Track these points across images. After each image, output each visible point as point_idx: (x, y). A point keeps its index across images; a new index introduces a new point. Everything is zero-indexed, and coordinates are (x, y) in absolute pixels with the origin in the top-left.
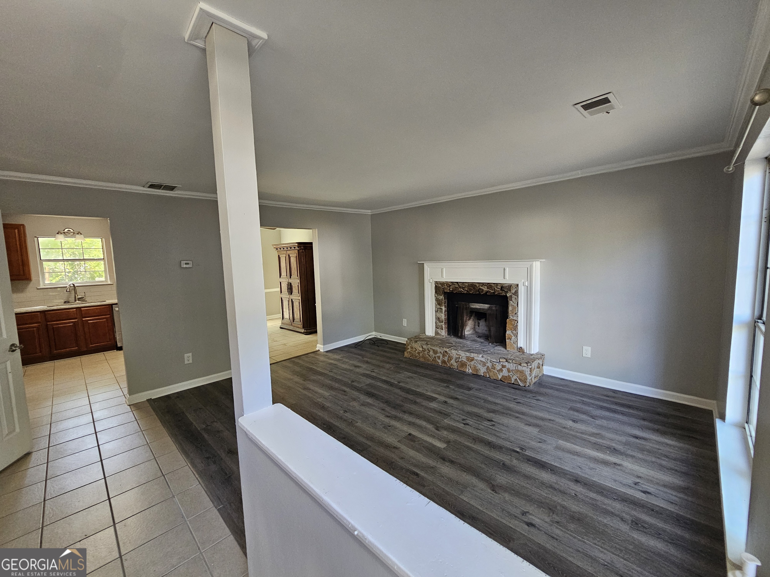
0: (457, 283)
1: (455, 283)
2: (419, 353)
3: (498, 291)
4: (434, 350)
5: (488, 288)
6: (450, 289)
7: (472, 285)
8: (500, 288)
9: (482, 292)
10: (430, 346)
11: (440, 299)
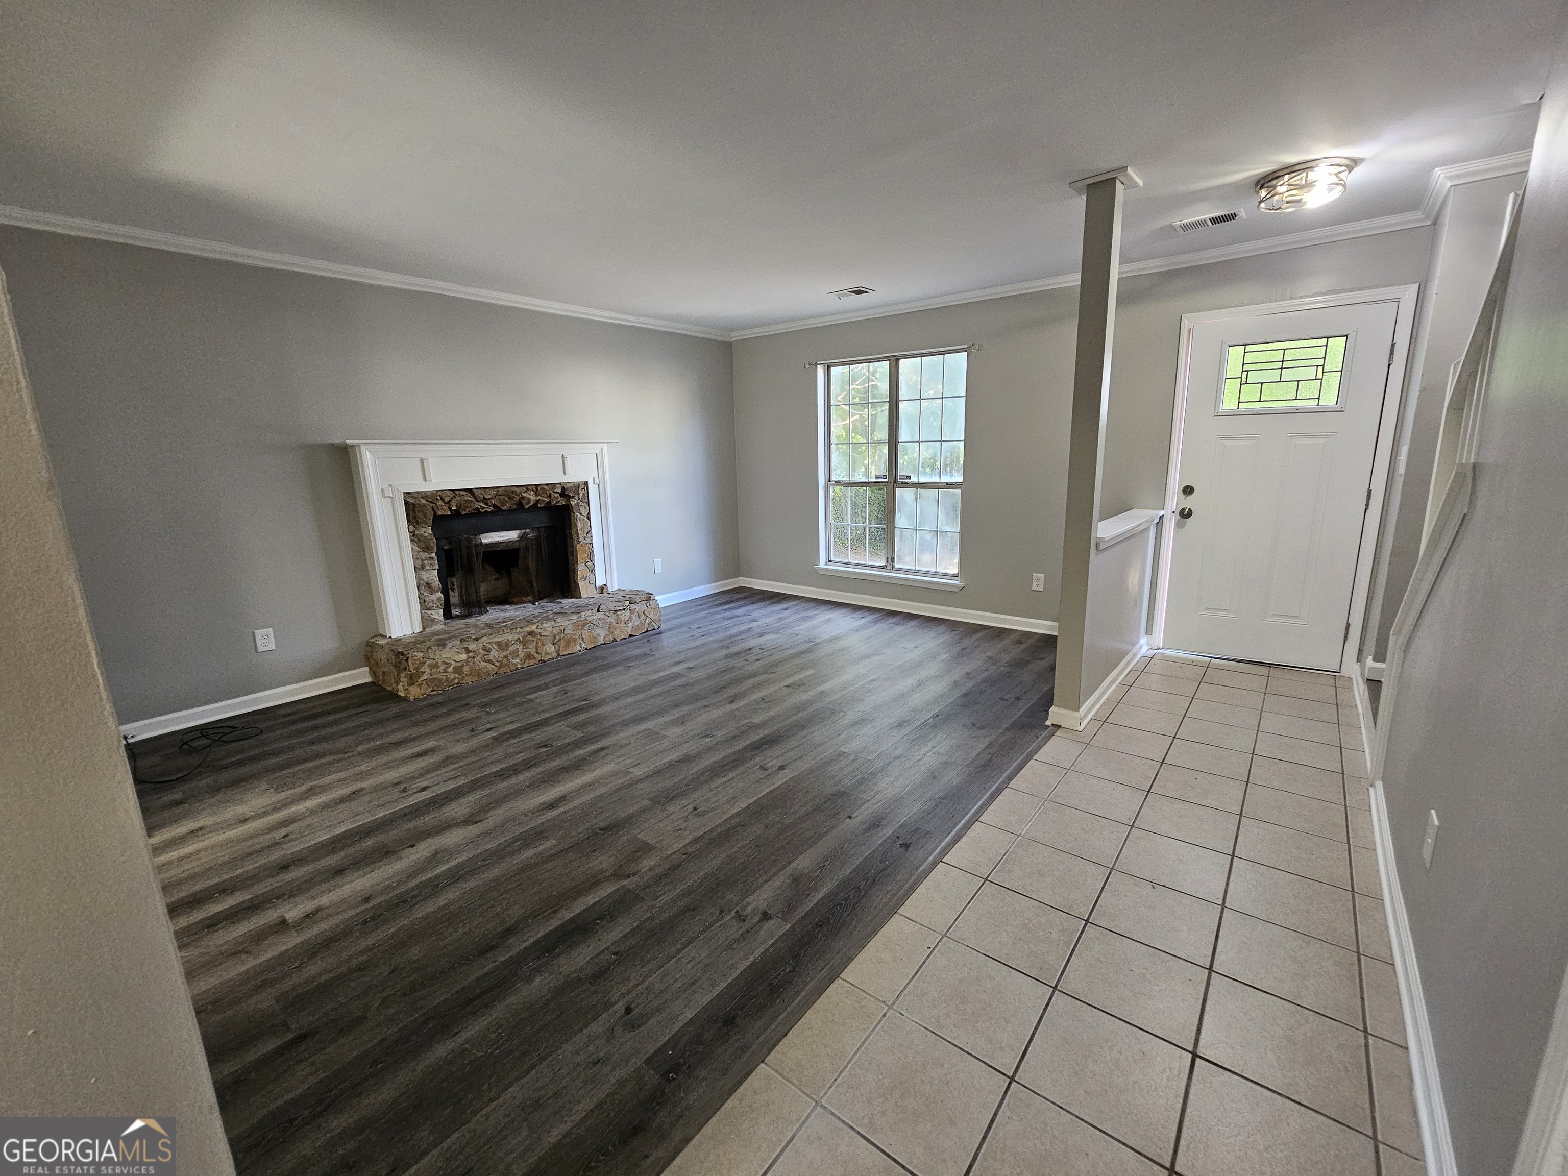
0: (470, 491)
1: (462, 493)
2: (458, 670)
3: (556, 498)
4: (498, 644)
5: (536, 495)
6: (450, 509)
7: (508, 492)
8: (560, 491)
9: (528, 503)
10: (485, 638)
11: (426, 534)
